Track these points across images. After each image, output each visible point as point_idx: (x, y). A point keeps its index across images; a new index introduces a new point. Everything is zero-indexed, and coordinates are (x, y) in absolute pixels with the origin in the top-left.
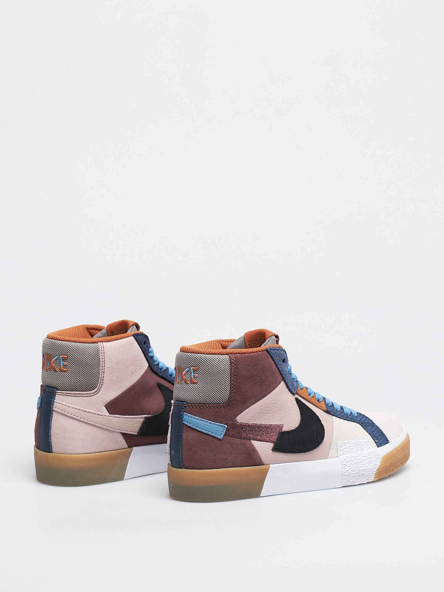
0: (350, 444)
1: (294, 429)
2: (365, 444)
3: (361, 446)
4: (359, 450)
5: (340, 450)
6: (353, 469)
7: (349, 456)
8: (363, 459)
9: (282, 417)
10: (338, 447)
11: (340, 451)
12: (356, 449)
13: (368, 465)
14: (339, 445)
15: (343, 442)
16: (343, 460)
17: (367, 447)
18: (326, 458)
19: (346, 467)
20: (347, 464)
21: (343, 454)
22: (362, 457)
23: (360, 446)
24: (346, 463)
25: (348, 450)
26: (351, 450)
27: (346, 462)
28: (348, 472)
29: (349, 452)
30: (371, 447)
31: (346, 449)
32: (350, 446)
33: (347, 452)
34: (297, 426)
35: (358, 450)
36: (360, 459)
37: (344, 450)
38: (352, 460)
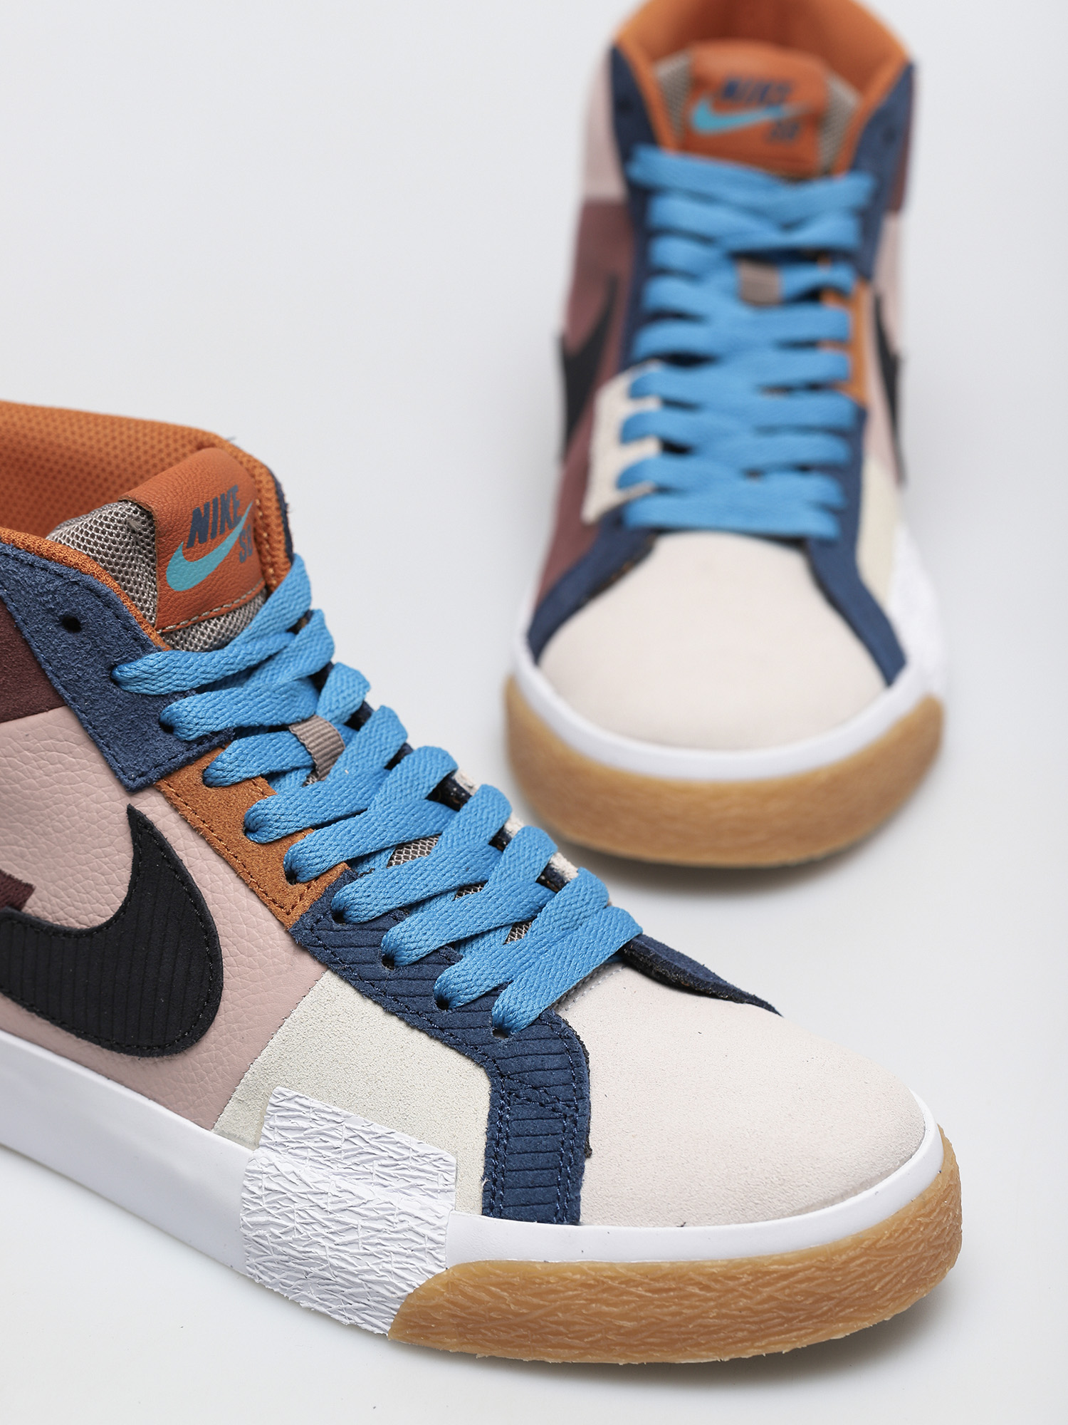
0: (334, 1125)
1: (78, 926)
2: (414, 1164)
3: (384, 1162)
4: (366, 1173)
5: (271, 1123)
6: (277, 1232)
7: (284, 1168)
8: (346, 1217)
9: (30, 853)
10: (270, 1108)
11: (272, 1128)
12: (356, 1160)
13: (353, 1255)
14: (273, 1100)
15: (303, 1101)
16: (256, 1168)
17: (413, 1182)
18: (208, 1122)
19: (253, 1208)
20: (259, 1198)
21: (279, 1149)
22: (343, 1206)
23: (384, 1158)
24: (259, 1192)
25: (311, 1144)
26: (324, 1152)
27: (260, 1188)
28: (257, 1233)
29: (310, 1154)
30: (436, 1191)
31: (302, 1135)
32: (333, 1133)
33: (303, 1153)
34: (96, 924)
35: (360, 1168)
36: (329, 1208)
37: (290, 1135)
38: (289, 1195)
